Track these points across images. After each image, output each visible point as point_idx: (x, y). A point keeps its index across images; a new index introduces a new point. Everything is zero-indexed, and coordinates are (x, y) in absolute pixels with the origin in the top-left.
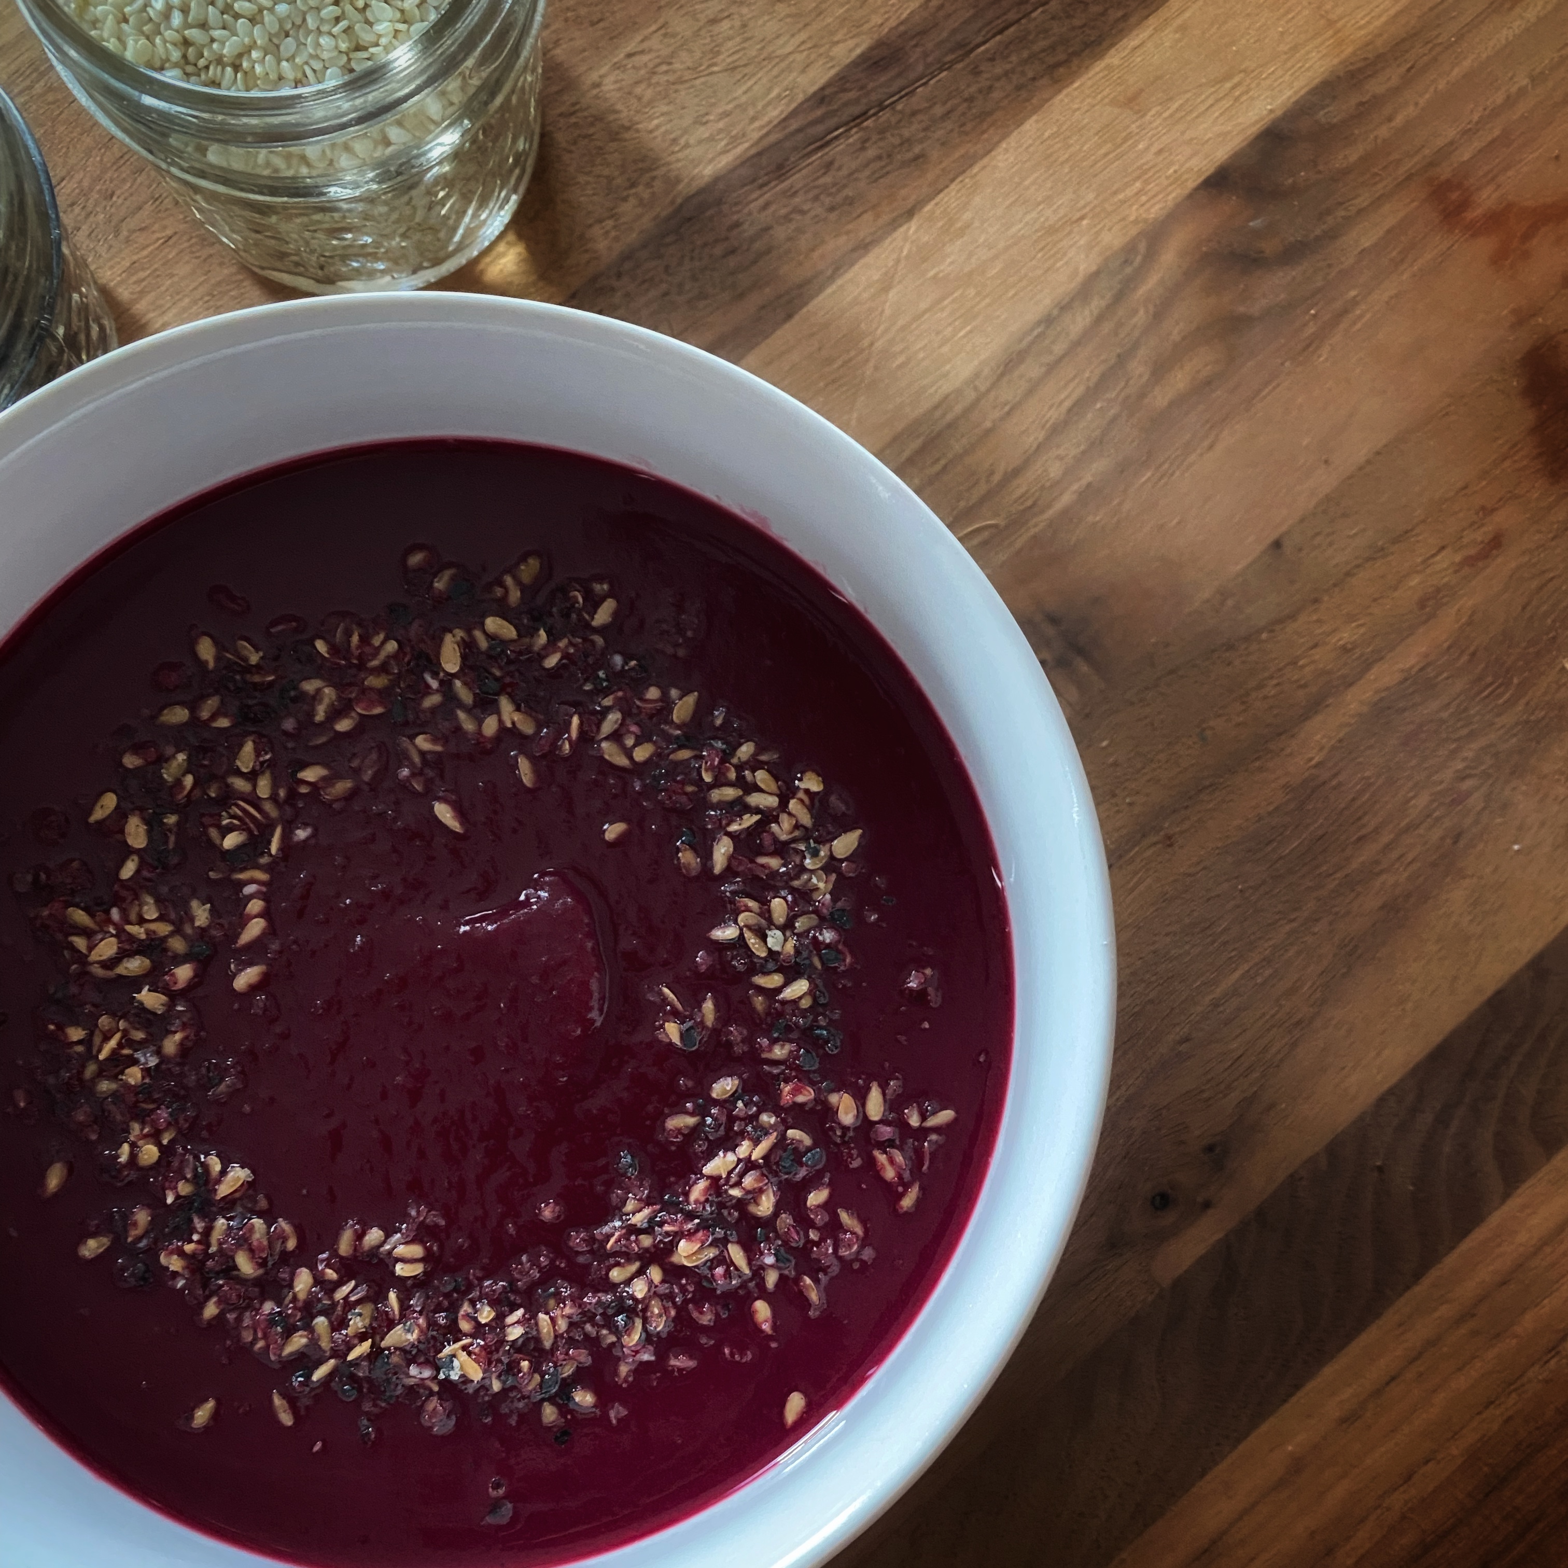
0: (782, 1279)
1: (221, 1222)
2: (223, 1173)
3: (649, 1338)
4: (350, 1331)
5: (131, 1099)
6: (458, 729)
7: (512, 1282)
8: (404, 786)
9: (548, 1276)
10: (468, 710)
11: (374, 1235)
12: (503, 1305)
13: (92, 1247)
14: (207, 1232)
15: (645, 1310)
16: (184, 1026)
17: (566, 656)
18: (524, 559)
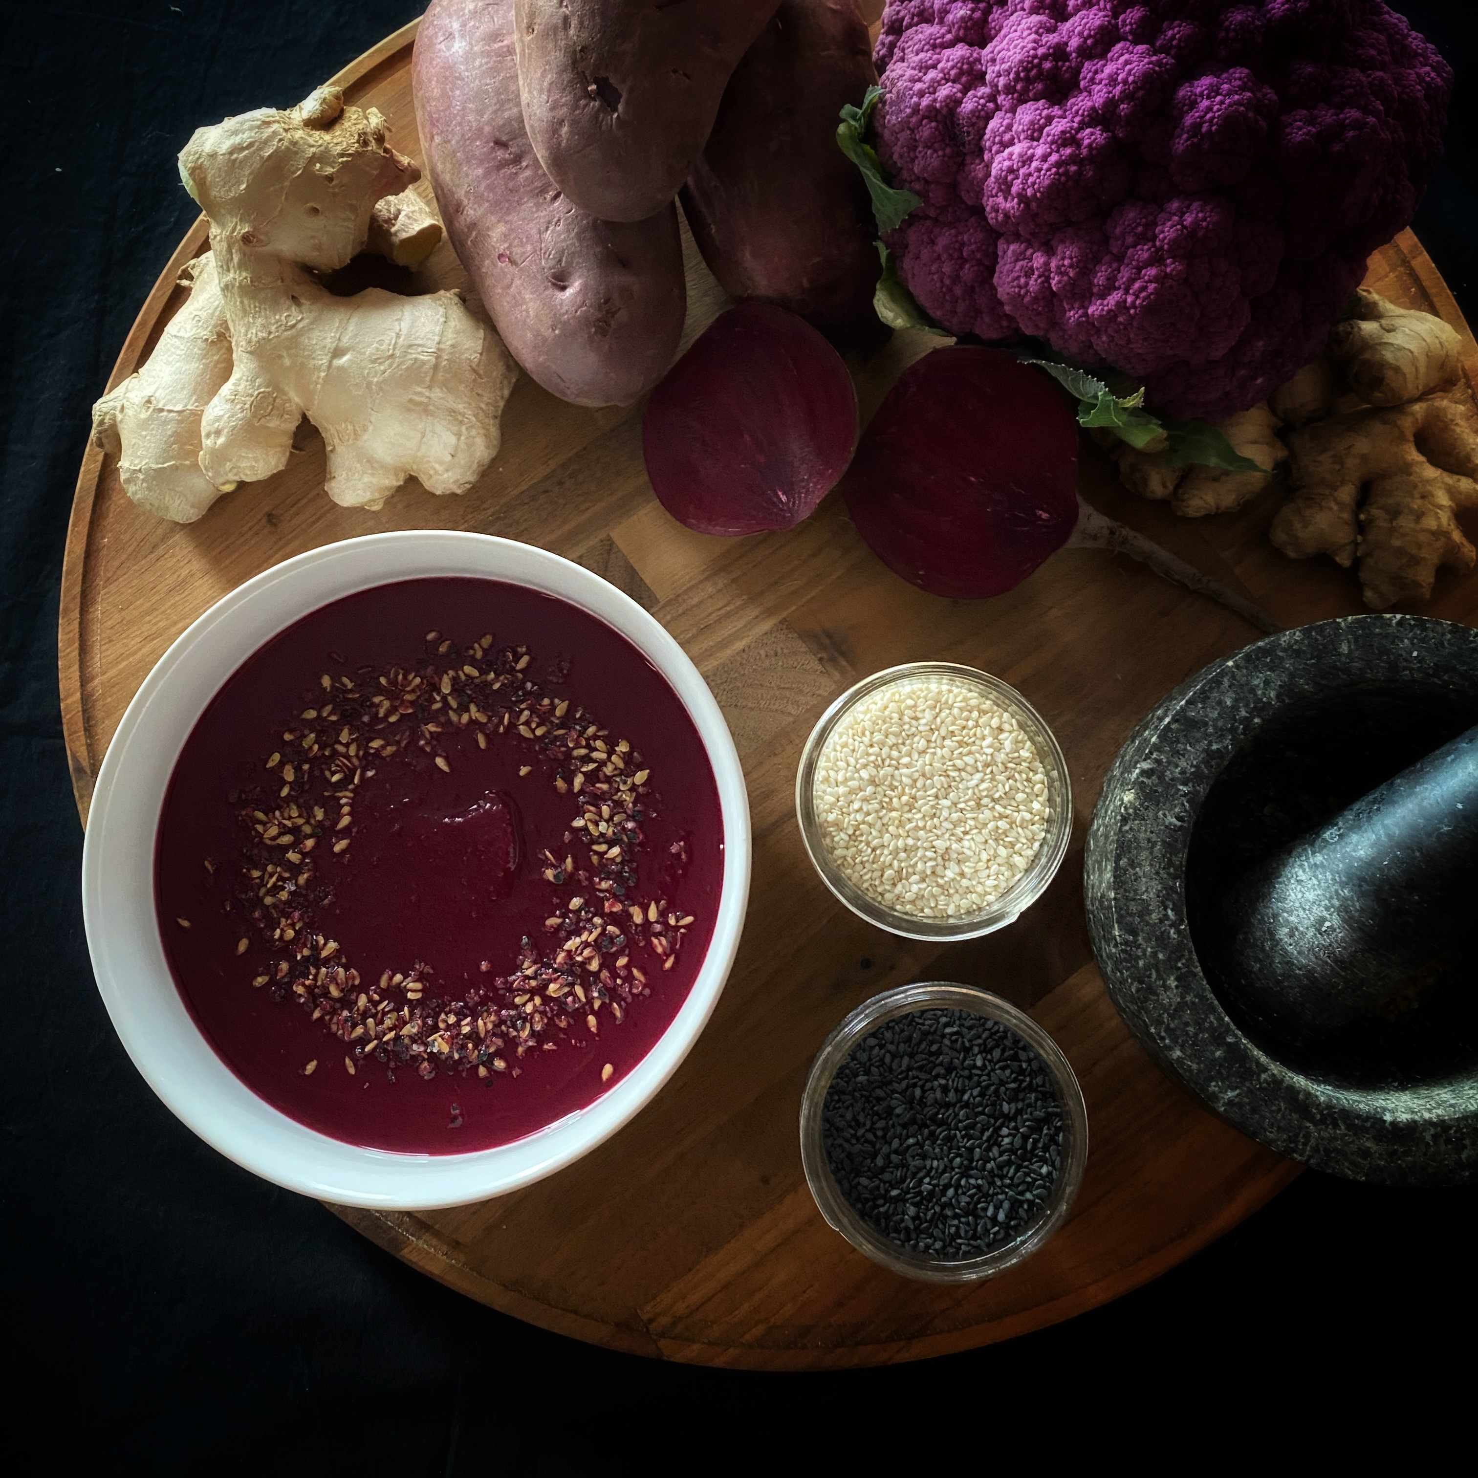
0: (603, 1004)
1: (324, 970)
2: (325, 944)
3: (533, 1033)
4: (385, 1026)
5: (281, 906)
6: (449, 722)
7: (466, 1003)
8: (422, 749)
9: (484, 1001)
10: (454, 710)
11: (398, 977)
12: (460, 1015)
13: (260, 981)
14: (316, 976)
15: (532, 1018)
16: (309, 870)
17: (503, 685)
18: (484, 635)
